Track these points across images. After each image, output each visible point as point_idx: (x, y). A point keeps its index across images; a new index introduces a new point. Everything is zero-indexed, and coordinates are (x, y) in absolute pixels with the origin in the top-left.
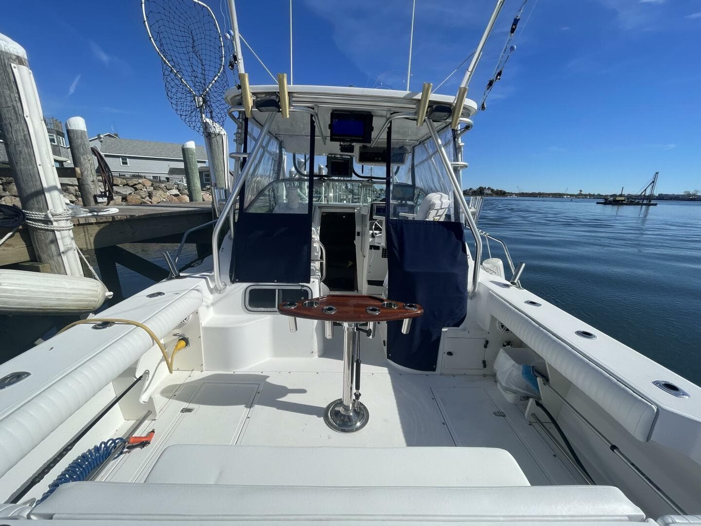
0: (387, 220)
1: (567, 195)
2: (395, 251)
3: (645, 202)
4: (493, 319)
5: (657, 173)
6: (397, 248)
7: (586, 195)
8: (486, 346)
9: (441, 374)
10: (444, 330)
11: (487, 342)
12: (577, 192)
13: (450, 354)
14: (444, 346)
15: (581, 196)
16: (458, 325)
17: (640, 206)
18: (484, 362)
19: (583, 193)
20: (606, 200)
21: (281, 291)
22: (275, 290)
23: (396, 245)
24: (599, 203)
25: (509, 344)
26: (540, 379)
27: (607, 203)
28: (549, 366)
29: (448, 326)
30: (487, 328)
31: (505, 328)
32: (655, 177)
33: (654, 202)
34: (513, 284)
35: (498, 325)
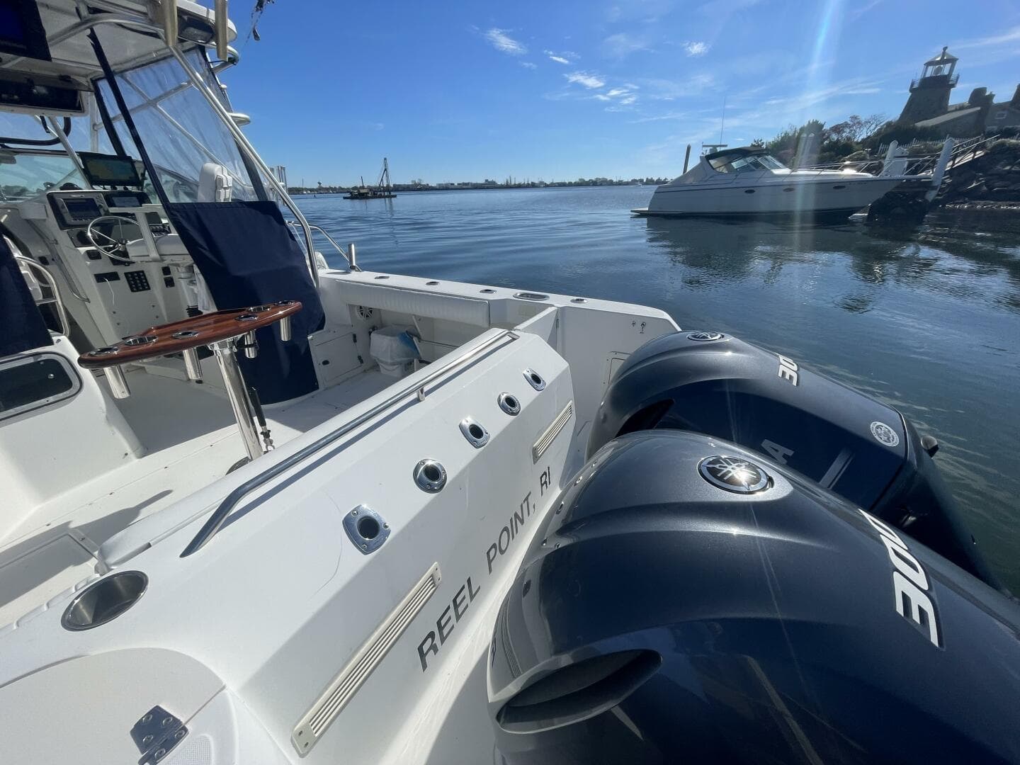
0: (167, 206)
1: (307, 190)
2: (204, 251)
3: (386, 194)
4: (351, 307)
5: (385, 159)
6: (206, 247)
7: (327, 189)
8: (355, 341)
9: (327, 389)
10: (309, 337)
11: (355, 336)
12: (316, 186)
13: (326, 363)
14: (317, 356)
15: (321, 191)
16: (321, 327)
17: (383, 199)
18: (360, 358)
19: (323, 185)
20: (351, 193)
23: (201, 242)
24: (345, 198)
25: (374, 328)
26: (415, 339)
27: (353, 197)
28: (420, 319)
29: (312, 332)
30: (349, 322)
31: (367, 312)
32: (386, 165)
33: (392, 194)
34: (353, 268)
35: (357, 314)
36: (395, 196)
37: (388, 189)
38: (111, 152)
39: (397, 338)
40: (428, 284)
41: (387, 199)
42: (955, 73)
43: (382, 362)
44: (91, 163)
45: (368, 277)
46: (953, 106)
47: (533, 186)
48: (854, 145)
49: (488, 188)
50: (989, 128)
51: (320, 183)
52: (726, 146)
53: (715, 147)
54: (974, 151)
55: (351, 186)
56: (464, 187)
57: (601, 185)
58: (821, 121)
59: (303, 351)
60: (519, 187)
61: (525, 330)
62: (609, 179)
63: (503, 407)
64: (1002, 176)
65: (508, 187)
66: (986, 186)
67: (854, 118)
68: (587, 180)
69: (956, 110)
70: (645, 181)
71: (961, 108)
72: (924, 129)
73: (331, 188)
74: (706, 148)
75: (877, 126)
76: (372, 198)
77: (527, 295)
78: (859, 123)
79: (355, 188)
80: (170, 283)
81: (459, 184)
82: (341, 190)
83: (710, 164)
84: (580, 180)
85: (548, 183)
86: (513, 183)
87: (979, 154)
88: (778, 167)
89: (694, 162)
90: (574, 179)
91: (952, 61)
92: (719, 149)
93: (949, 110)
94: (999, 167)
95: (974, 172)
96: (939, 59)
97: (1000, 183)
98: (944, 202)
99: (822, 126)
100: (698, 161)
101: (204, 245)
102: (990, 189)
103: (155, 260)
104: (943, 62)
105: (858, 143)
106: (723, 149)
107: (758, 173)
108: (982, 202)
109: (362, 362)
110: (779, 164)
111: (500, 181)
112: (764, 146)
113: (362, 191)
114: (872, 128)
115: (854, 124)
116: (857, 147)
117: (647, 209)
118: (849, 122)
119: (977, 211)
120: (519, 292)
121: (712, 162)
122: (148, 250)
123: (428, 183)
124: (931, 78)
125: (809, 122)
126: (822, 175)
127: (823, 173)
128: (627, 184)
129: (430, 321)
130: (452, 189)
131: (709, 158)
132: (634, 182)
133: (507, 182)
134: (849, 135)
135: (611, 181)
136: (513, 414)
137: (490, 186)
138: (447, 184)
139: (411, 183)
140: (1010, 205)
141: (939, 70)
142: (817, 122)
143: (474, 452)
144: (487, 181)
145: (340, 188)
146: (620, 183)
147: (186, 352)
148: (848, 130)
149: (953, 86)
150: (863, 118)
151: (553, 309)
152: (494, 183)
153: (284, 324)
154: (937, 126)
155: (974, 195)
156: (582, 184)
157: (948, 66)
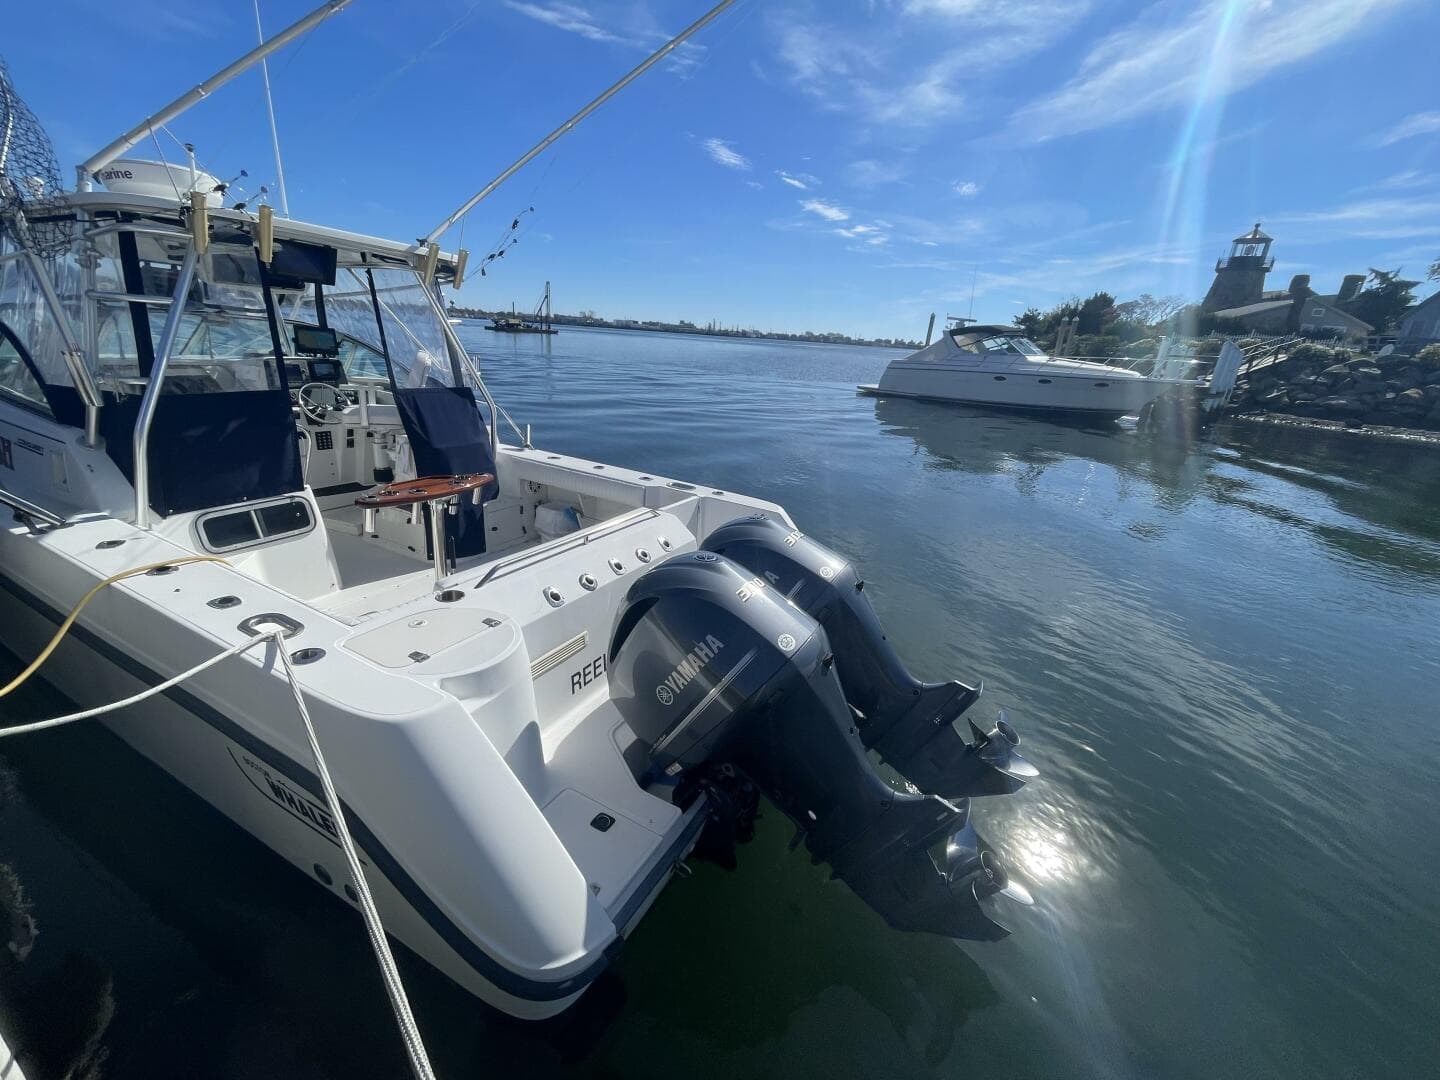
4: (522, 481)
5: (548, 283)
7: (461, 311)
8: (522, 512)
10: (488, 505)
11: (522, 508)
13: (495, 529)
14: (489, 522)
16: (495, 497)
17: (540, 335)
18: (524, 528)
20: (495, 321)
21: (259, 513)
22: (248, 513)
23: (414, 418)
24: (487, 328)
25: (540, 503)
26: (578, 515)
27: (498, 328)
28: (584, 497)
29: (487, 500)
30: (518, 494)
31: (535, 487)
32: (547, 290)
33: (553, 327)
34: (527, 446)
35: (527, 488)
36: (556, 332)
37: (546, 320)
38: (315, 322)
39: (562, 513)
40: (595, 467)
41: (544, 335)
42: (1269, 255)
43: (545, 533)
44: (301, 334)
45: (540, 456)
46: (1269, 293)
47: (744, 335)
48: (1146, 330)
49: (682, 332)
50: (1304, 326)
51: (453, 303)
52: (975, 321)
53: (964, 320)
54: (1276, 354)
55: (496, 310)
56: (651, 328)
57: (835, 342)
58: (1111, 294)
59: (478, 516)
60: (725, 334)
61: (667, 511)
62: (845, 336)
63: (640, 558)
64: (1307, 387)
65: (709, 333)
66: (1288, 397)
67: (1146, 297)
68: (816, 333)
69: (1272, 299)
70: (893, 342)
71: (1278, 297)
72: (1226, 320)
73: (467, 311)
74: (952, 321)
75: (1173, 309)
76: (524, 331)
77: (679, 485)
78: (1152, 303)
79: (501, 314)
80: (350, 444)
81: (644, 323)
82: (481, 315)
83: (954, 340)
84: (807, 333)
85: (765, 333)
86: (717, 329)
87: (1282, 357)
88: (1035, 354)
89: (937, 336)
90: (800, 331)
91: (1267, 241)
92: (967, 324)
93: (1264, 297)
94: (1303, 376)
95: (1275, 379)
96: (1250, 237)
97: (1306, 395)
98: (1236, 411)
99: (1112, 301)
100: (941, 336)
101: (416, 422)
102: (1293, 400)
103: (363, 428)
104: (1255, 240)
105: (1150, 327)
106: (972, 324)
107: (1009, 359)
108: (1282, 415)
109: (525, 532)
110: (1036, 349)
111: (701, 324)
112: (1041, 318)
113: (512, 321)
114: (1168, 310)
115: (1146, 306)
116: (1149, 333)
117: (876, 386)
118: (1140, 302)
119: (1275, 426)
120: (672, 481)
121: (958, 338)
122: (361, 419)
123: (602, 317)
124: (1241, 258)
125: (1096, 294)
126: (1083, 369)
127: (1084, 366)
128: (870, 344)
129: (594, 500)
130: (634, 329)
131: (953, 333)
132: (879, 343)
133: (710, 327)
134: (1142, 317)
135: (849, 338)
136: (645, 561)
137: (685, 330)
138: (627, 322)
139: (578, 315)
140: (1313, 423)
141: (1251, 249)
142: (1105, 295)
143: (615, 577)
144: (682, 322)
145: (481, 312)
146: (860, 343)
147: (415, 505)
148: (1138, 311)
149: (1267, 270)
150: (1157, 299)
151: (695, 497)
152: (691, 326)
153: (476, 492)
154: (1242, 318)
155: (1274, 406)
156: (809, 338)
157: (1262, 246)
